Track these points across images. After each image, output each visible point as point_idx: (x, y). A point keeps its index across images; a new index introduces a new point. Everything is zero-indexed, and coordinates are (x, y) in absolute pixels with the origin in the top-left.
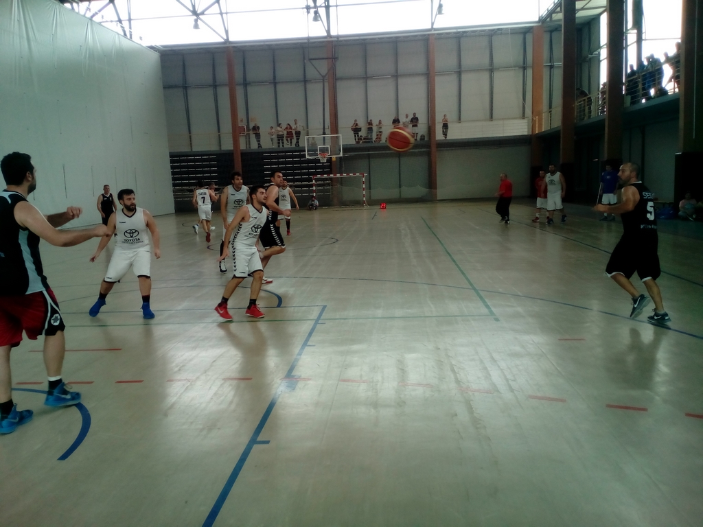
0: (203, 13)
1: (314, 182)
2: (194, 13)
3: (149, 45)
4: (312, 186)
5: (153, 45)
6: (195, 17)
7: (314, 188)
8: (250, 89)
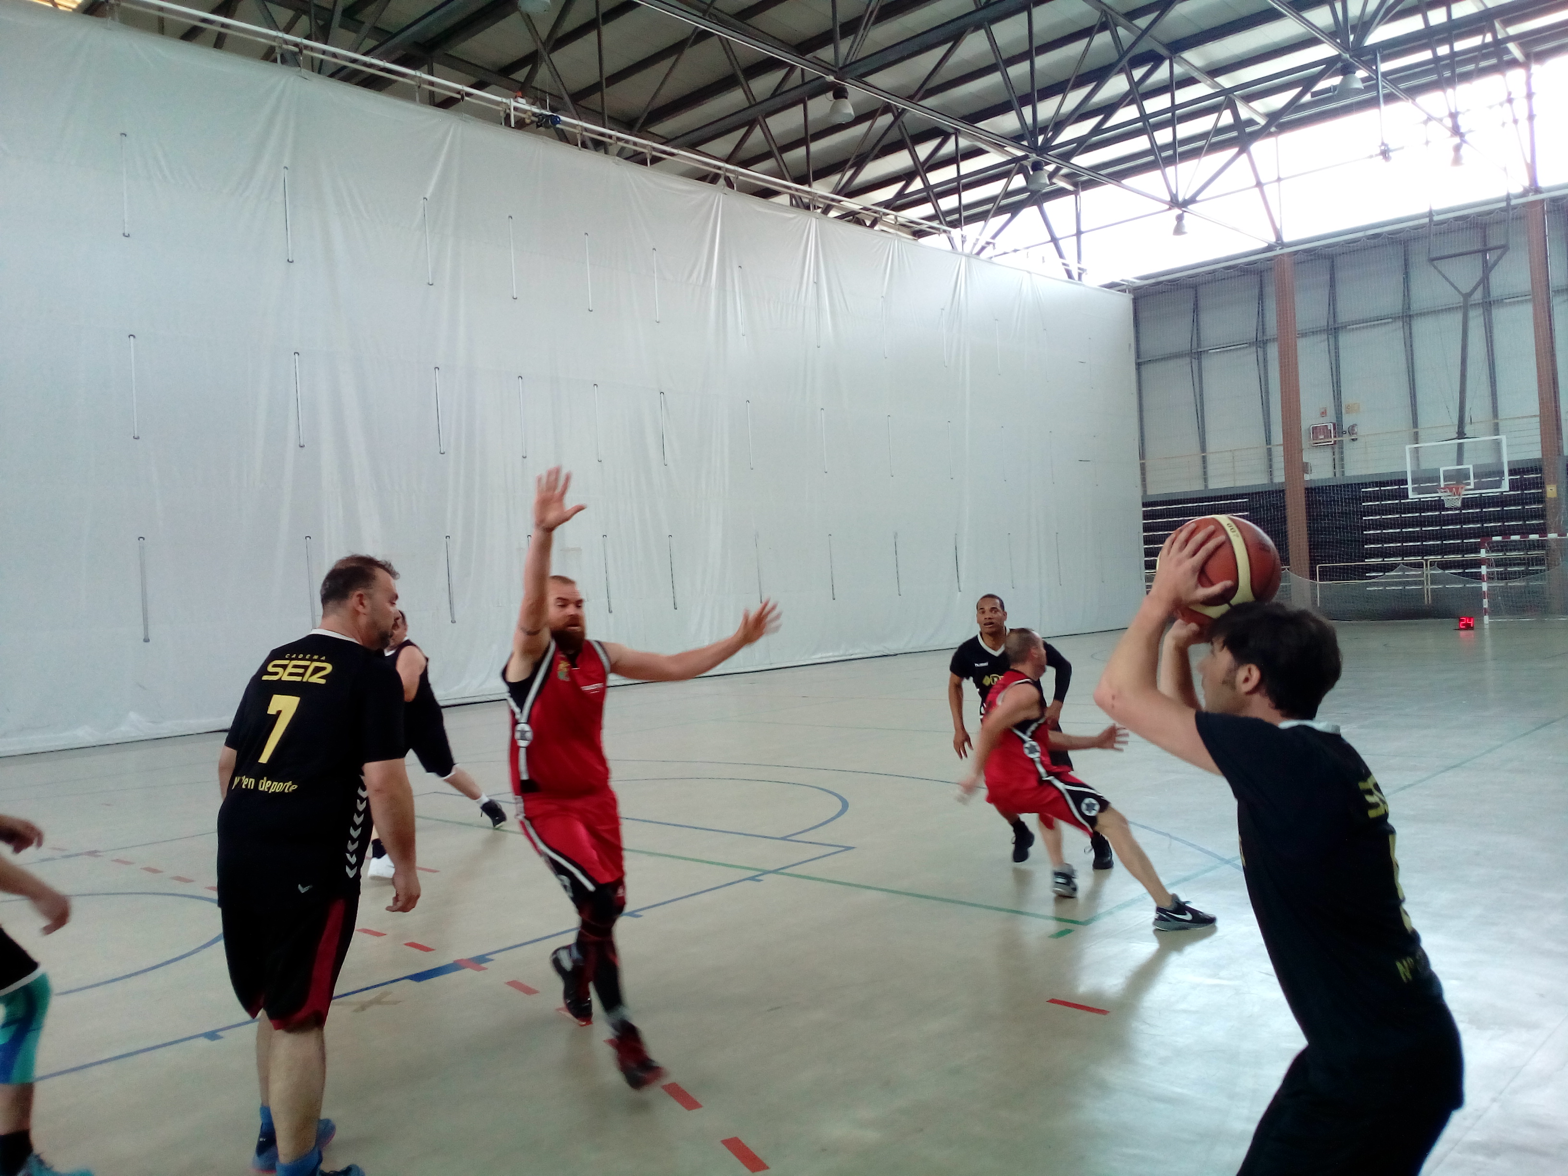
0: (1192, 200)
1: (1483, 554)
2: (1174, 202)
3: (1108, 281)
4: (1478, 563)
5: (1117, 280)
6: (1177, 211)
7: (1484, 570)
8: (1345, 339)
